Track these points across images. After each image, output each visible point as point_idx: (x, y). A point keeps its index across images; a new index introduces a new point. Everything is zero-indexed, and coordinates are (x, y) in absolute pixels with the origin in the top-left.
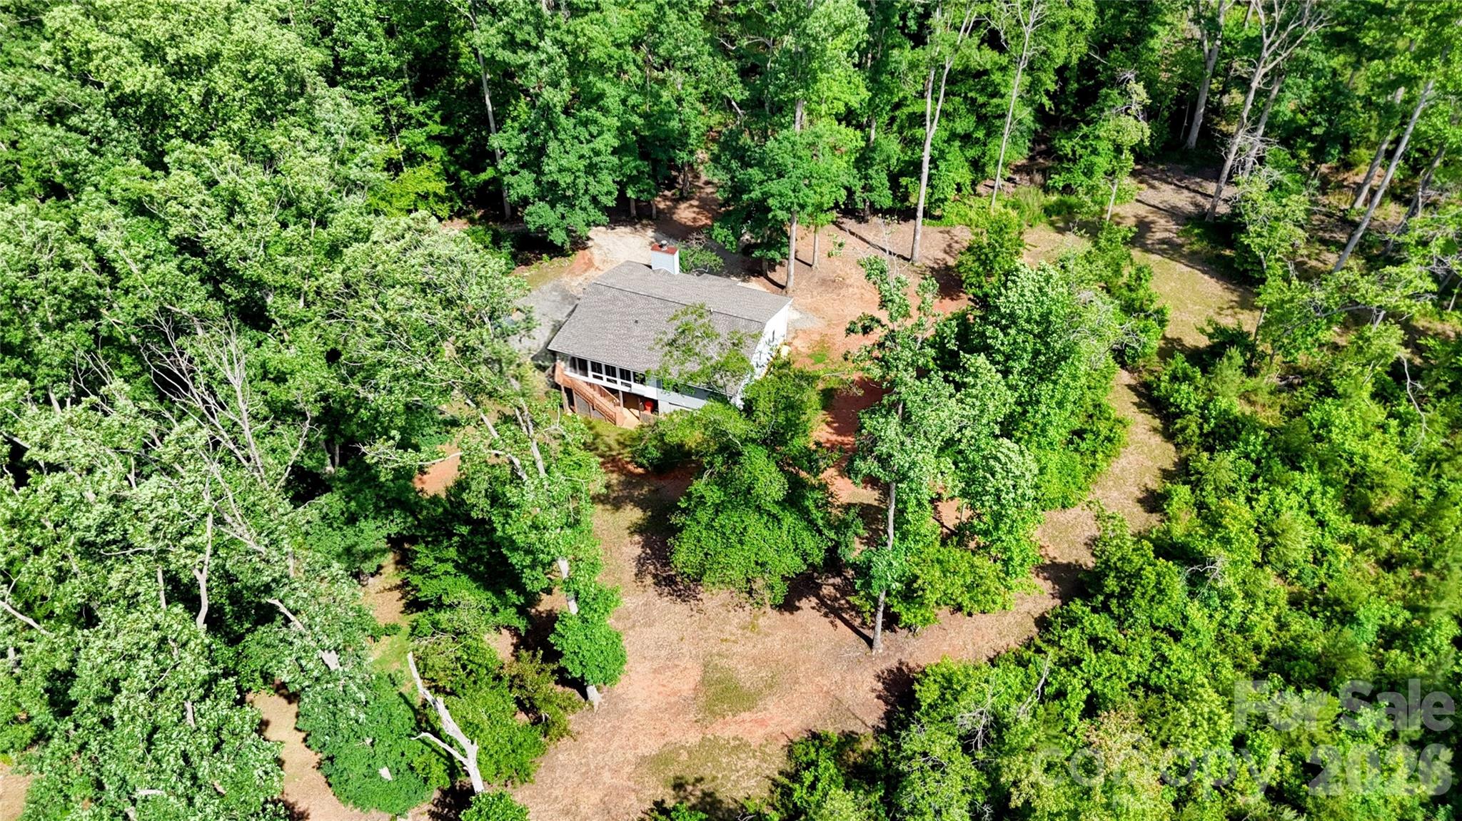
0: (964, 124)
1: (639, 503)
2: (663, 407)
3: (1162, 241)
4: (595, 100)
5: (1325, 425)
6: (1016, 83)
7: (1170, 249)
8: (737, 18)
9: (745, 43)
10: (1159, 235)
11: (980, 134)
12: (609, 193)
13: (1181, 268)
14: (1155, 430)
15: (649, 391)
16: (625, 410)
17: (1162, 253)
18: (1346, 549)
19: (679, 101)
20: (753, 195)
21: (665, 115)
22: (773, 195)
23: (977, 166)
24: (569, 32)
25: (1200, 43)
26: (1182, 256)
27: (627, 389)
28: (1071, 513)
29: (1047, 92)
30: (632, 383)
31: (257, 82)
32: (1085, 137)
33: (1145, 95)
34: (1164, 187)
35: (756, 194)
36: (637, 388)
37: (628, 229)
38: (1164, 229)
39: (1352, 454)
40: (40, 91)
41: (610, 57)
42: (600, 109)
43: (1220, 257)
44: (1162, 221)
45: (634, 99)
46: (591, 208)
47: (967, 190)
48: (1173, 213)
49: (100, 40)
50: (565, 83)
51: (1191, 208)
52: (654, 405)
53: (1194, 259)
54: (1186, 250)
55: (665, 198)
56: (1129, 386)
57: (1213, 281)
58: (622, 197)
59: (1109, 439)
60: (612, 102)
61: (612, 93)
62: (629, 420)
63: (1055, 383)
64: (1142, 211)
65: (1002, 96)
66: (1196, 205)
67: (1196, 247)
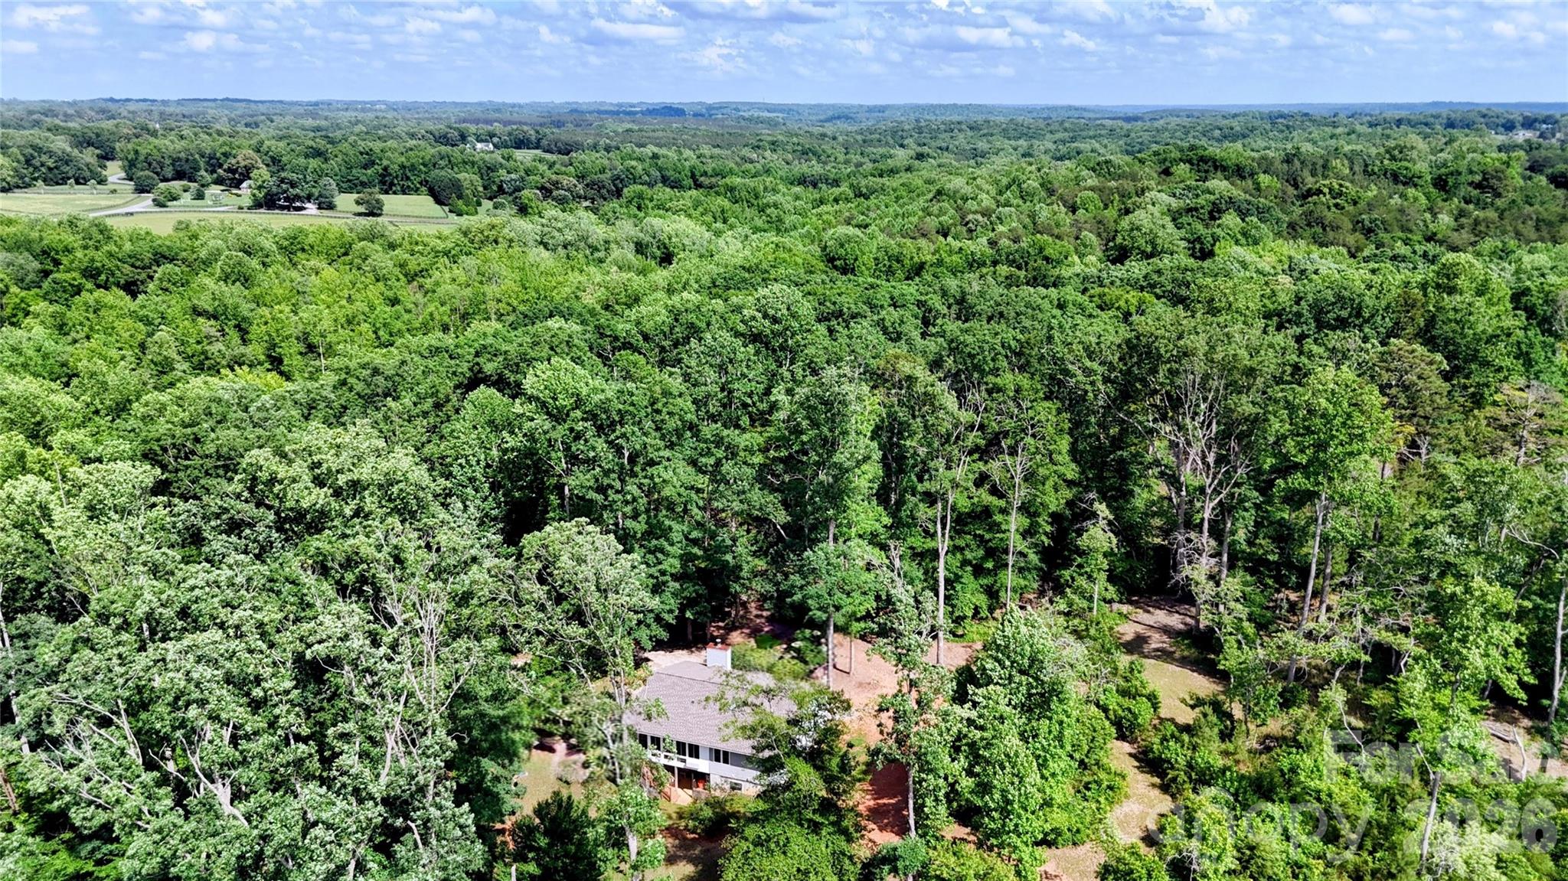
0: (974, 554)
1: (691, 860)
2: (714, 780)
3: (1157, 650)
4: (665, 533)
5: (1293, 770)
6: (1015, 522)
7: (1164, 655)
8: (781, 460)
9: (787, 478)
10: (1154, 646)
11: (990, 565)
12: (671, 611)
13: (1173, 668)
14: (1153, 785)
15: (701, 765)
16: (680, 790)
17: (1157, 658)
18: (1320, 865)
19: (734, 540)
20: (795, 598)
21: (722, 549)
22: (811, 597)
23: (992, 593)
24: (645, 477)
25: (1170, 499)
26: (1174, 660)
27: (681, 765)
28: (1081, 850)
29: (1046, 534)
30: (687, 758)
31: (398, 502)
32: (1080, 566)
33: (1107, 512)
34: (1158, 612)
35: (798, 597)
36: (692, 763)
37: (685, 652)
38: (1157, 641)
39: (1319, 791)
40: (226, 510)
41: (679, 495)
42: (667, 540)
43: (1206, 659)
44: (1157, 636)
45: (695, 534)
46: (654, 626)
47: (984, 613)
48: (1166, 630)
49: (282, 471)
50: (643, 518)
51: (1181, 626)
52: (703, 777)
53: (1184, 662)
54: (1177, 655)
55: (719, 628)
56: (1130, 755)
57: (1201, 677)
58: (681, 618)
59: (1110, 788)
60: (676, 536)
61: (678, 530)
62: (683, 798)
63: (1050, 719)
64: (1140, 629)
65: (1004, 532)
66: (1186, 624)
67: (1186, 653)
